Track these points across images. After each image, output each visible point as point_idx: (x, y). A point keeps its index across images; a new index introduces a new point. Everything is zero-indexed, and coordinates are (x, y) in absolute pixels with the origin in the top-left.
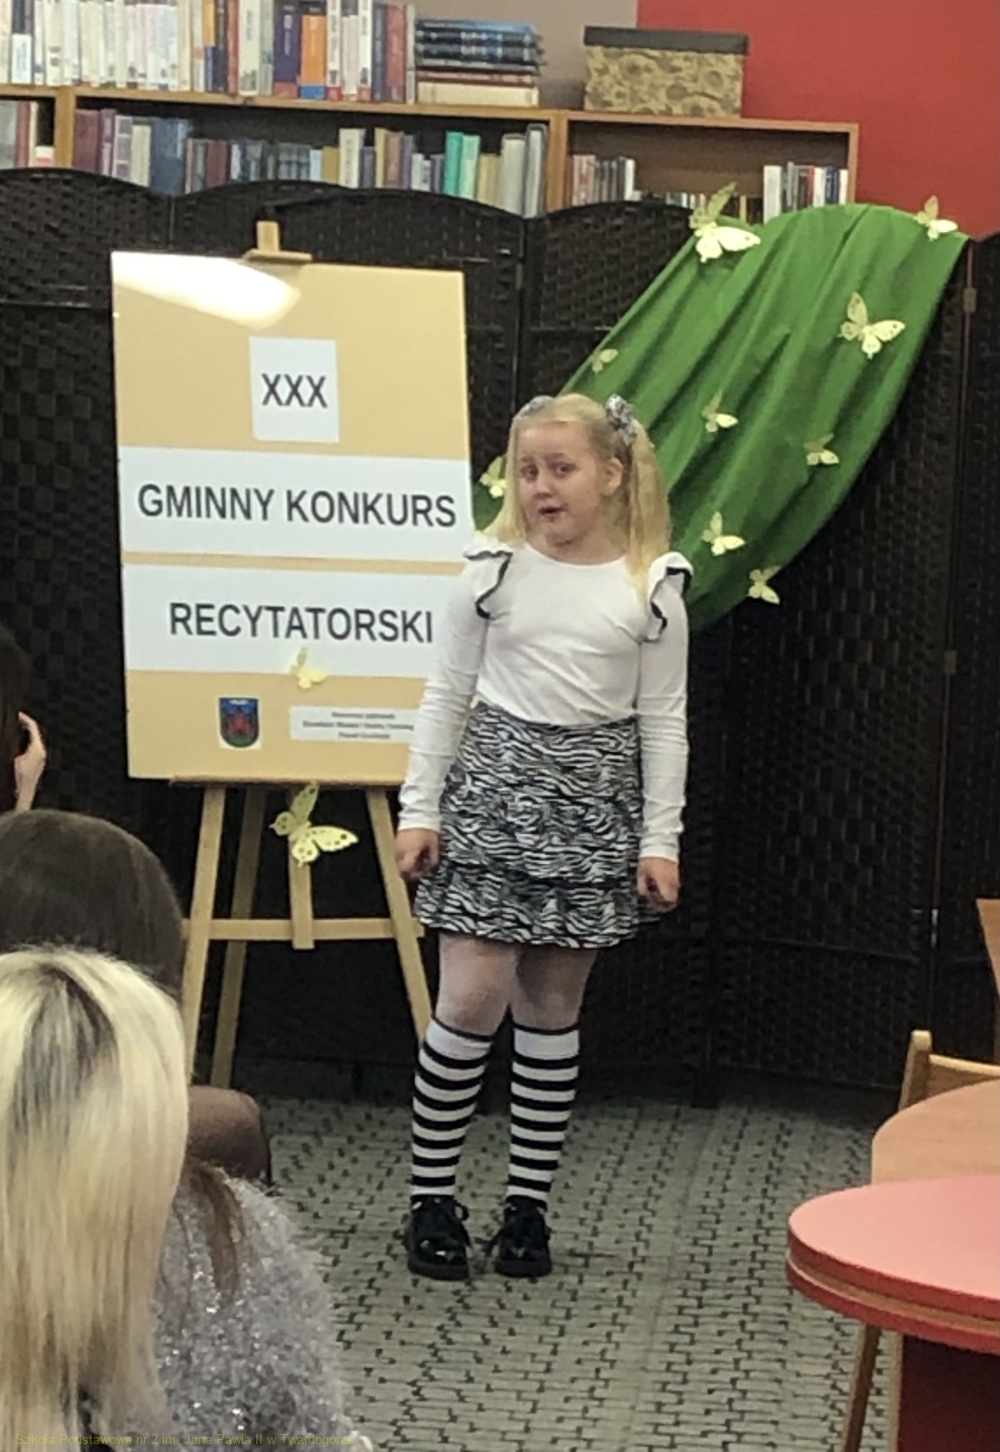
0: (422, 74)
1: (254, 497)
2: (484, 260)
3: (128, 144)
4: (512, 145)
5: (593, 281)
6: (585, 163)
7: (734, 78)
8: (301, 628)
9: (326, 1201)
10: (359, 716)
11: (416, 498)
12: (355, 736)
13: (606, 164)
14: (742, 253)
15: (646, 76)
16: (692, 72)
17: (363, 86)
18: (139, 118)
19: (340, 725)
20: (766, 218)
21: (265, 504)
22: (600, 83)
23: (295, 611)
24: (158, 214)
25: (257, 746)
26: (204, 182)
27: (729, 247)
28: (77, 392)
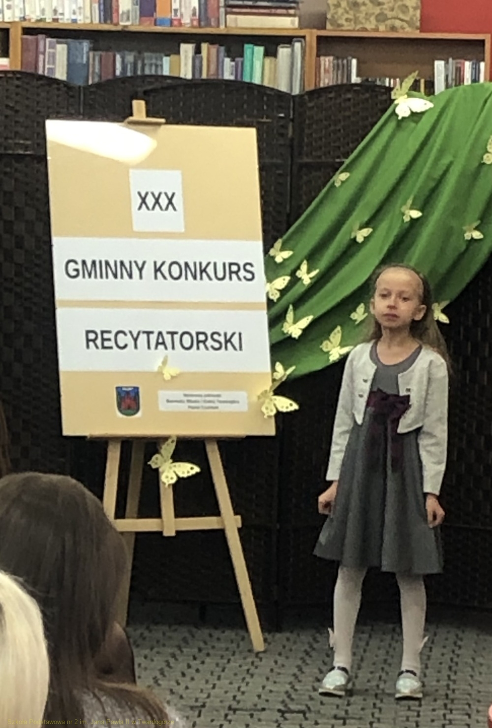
0: (229, 9)
1: (134, 265)
2: (268, 120)
3: (53, 56)
4: (283, 52)
5: (335, 132)
6: (327, 61)
7: (415, 9)
8: (163, 343)
9: (187, 688)
10: (200, 396)
11: (231, 264)
12: (198, 408)
13: (340, 61)
14: (423, 113)
15: (363, 8)
16: (391, 5)
17: (195, 18)
18: (60, 40)
19: (189, 401)
20: (437, 92)
21: (141, 270)
22: (336, 13)
23: (160, 333)
24: (72, 97)
25: (139, 415)
26: (100, 77)
27: (414, 110)
28: (27, 204)
